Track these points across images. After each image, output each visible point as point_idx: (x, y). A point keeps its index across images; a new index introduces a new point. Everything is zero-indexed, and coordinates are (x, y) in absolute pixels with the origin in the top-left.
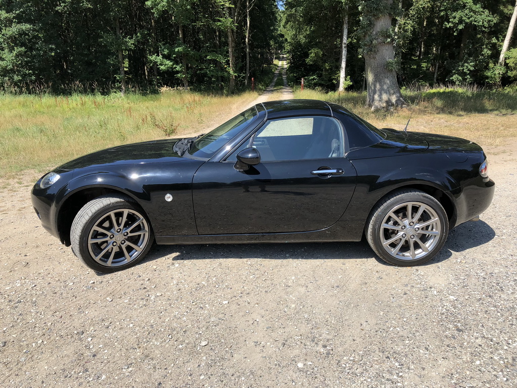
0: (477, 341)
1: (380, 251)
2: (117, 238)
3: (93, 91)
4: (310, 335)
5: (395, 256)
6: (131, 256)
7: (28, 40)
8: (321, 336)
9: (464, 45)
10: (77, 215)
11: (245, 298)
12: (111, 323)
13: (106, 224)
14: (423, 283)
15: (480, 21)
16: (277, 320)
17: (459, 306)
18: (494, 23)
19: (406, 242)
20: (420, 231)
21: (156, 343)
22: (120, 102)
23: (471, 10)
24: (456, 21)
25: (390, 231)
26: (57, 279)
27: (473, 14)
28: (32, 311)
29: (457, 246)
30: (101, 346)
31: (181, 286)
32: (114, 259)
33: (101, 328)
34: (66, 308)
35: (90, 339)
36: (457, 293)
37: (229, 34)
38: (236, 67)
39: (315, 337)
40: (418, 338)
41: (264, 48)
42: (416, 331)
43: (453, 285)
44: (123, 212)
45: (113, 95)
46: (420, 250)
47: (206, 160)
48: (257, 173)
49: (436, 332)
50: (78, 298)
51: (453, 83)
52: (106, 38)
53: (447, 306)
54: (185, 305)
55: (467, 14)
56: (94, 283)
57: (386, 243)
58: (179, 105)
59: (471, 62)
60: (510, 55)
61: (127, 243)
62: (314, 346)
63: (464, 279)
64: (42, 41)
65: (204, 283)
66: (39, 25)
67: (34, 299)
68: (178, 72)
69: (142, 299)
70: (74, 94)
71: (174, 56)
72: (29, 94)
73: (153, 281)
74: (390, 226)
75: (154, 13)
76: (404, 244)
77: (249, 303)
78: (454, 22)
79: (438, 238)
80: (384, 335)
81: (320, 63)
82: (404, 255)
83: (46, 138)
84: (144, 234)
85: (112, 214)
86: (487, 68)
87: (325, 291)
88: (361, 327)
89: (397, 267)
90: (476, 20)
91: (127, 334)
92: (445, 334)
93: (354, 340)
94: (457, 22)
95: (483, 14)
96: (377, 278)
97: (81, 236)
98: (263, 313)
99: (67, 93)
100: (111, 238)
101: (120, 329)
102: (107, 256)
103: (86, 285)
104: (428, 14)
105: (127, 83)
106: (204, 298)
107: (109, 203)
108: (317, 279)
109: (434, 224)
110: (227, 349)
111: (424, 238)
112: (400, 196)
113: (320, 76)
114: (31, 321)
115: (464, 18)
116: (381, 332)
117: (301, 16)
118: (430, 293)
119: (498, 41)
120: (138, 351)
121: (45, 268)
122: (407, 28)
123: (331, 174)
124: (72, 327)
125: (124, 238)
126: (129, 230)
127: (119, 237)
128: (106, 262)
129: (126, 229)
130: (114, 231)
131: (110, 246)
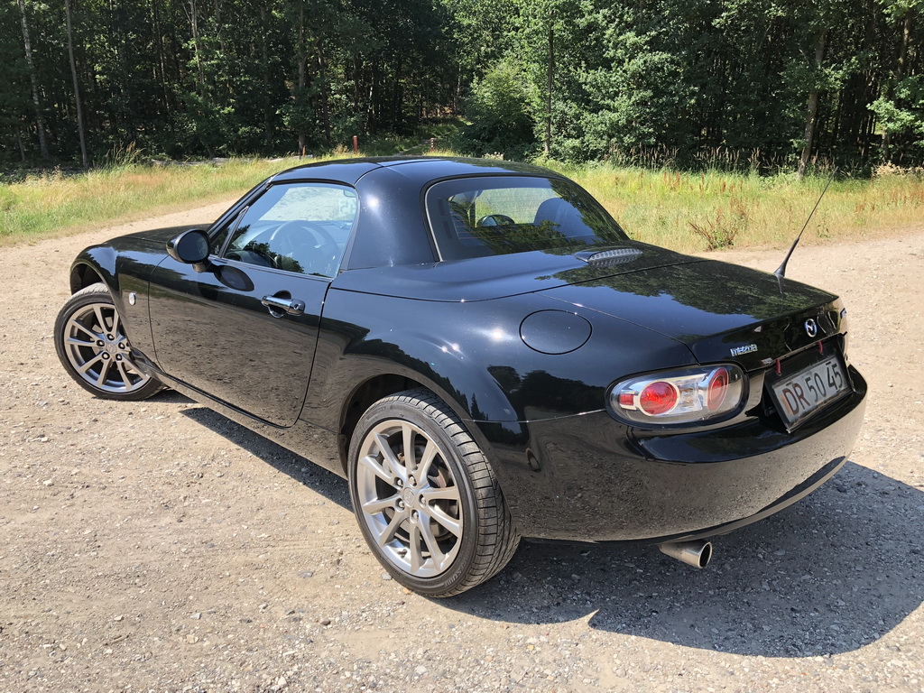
2: (109, 348)
3: (747, 167)
6: (133, 384)
20: (426, 508)
32: (108, 378)
44: (113, 309)
45: (779, 177)
61: (126, 361)
66: (681, 54)
71: (921, 101)
82: (402, 554)
85: (97, 308)
89: (389, 577)
100: (99, 346)
105: (811, 154)
125: (120, 351)
126: (125, 341)
127: (112, 349)
128: (96, 379)
129: (122, 339)
130: (104, 336)
131: (99, 358)
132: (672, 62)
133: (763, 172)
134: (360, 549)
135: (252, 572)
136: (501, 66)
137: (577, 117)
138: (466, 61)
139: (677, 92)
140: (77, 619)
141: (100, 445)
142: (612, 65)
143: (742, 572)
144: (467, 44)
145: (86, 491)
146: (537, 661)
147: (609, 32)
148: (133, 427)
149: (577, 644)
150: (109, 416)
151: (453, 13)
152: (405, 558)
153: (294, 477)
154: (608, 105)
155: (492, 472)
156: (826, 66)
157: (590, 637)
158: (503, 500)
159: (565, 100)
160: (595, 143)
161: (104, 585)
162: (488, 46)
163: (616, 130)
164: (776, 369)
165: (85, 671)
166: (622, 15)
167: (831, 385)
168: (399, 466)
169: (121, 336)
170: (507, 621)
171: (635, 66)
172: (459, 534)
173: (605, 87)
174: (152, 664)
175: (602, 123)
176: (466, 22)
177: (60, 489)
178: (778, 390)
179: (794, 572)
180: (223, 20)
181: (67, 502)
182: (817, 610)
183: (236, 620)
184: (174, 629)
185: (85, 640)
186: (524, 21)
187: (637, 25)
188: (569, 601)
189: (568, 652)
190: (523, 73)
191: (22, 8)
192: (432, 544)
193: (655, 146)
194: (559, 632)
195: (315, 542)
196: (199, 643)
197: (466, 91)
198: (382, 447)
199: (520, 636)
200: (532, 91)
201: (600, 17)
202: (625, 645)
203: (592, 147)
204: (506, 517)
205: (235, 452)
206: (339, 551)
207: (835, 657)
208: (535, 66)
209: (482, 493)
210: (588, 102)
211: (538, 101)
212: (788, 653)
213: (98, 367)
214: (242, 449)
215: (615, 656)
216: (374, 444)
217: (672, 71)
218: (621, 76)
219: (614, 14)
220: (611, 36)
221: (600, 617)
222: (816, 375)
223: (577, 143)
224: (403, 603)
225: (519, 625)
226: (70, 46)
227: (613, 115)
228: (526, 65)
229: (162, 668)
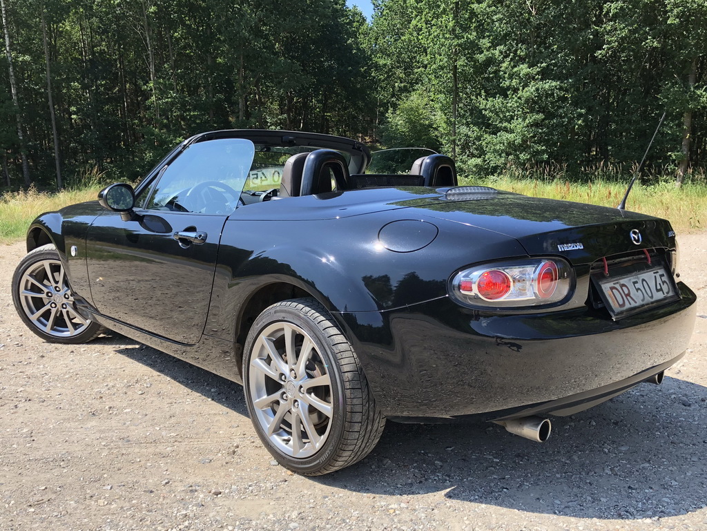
2: (56, 298)
6: (75, 329)
44: (60, 265)
57: (256, 402)
61: (70, 310)
66: (568, 82)
82: (287, 442)
85: (46, 264)
100: (48, 297)
125: (65, 301)
126: (69, 292)
127: (59, 299)
128: (45, 325)
129: (67, 290)
130: (52, 289)
131: (48, 307)
132: (561, 89)
133: (644, 182)
134: (254, 444)
135: (159, 459)
136: (412, 98)
137: (478, 138)
138: (382, 96)
139: (566, 115)
140: (8, 489)
141: (43, 372)
142: (508, 93)
143: (588, 462)
144: (383, 81)
145: (28, 403)
146: (396, 520)
147: (505, 65)
148: (72, 361)
149: (433, 510)
150: (54, 354)
151: (371, 55)
152: (288, 446)
153: (205, 395)
154: (505, 127)
155: (357, 360)
156: (697, 88)
157: (445, 504)
158: (367, 384)
159: (467, 125)
160: (494, 160)
161: (34, 466)
162: (401, 82)
163: (513, 149)
164: (604, 270)
165: (10, 523)
166: (516, 50)
167: (658, 290)
168: (283, 363)
169: (66, 288)
170: (373, 493)
171: (528, 93)
172: (330, 415)
173: (503, 112)
174: (67, 519)
175: (501, 143)
176: (382, 62)
177: (7, 402)
178: (606, 287)
179: (635, 461)
180: (175, 67)
181: (11, 410)
182: (651, 488)
183: (140, 491)
184: (88, 496)
185: (13, 502)
186: (431, 58)
187: (529, 59)
188: (430, 481)
189: (423, 515)
190: (431, 102)
191: (10, 59)
192: (311, 431)
193: (547, 162)
194: (418, 501)
195: (216, 439)
196: (108, 506)
197: (383, 120)
198: (270, 350)
199: (383, 503)
200: (439, 118)
201: (497, 52)
202: (475, 511)
203: (492, 164)
204: (370, 400)
205: (156, 378)
206: (235, 445)
207: (663, 520)
208: (442, 97)
209: (349, 375)
210: (488, 126)
211: (444, 125)
212: (620, 516)
213: (46, 315)
214: (162, 375)
215: (465, 518)
216: (263, 347)
217: (561, 97)
218: (516, 102)
219: (509, 49)
220: (507, 68)
221: (456, 492)
222: (643, 280)
223: (479, 161)
224: (286, 481)
225: (383, 496)
226: (49, 91)
227: (510, 135)
228: (433, 96)
229: (74, 522)
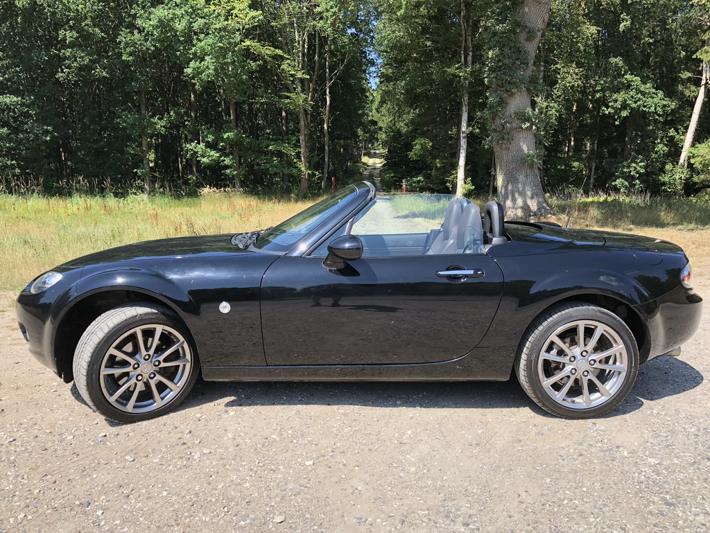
0: (697, 518)
1: (538, 394)
2: (144, 368)
3: (103, 192)
4: (442, 510)
5: (560, 402)
6: (162, 399)
7: (13, 118)
8: (459, 511)
9: (630, 139)
10: (85, 332)
11: (339, 457)
12: (132, 490)
13: (129, 348)
14: (606, 440)
15: (652, 106)
16: (389, 488)
17: (664, 471)
18: (672, 110)
19: (576, 381)
20: (597, 365)
21: (204, 518)
22: (141, 207)
23: (639, 91)
24: (618, 105)
25: (553, 365)
26: (48, 431)
27: (642, 97)
28: (9, 473)
29: (650, 393)
30: (118, 522)
31: (240, 441)
32: (137, 401)
33: (117, 497)
34: (62, 469)
35: (99, 513)
36: (659, 454)
37: (302, 117)
38: (309, 163)
39: (449, 512)
40: (607, 514)
41: (348, 138)
42: (604, 505)
43: (651, 443)
44: (155, 329)
45: (131, 198)
46: (598, 395)
47: (282, 254)
48: (356, 273)
49: (634, 506)
50: (80, 457)
51: (616, 190)
52: (126, 119)
53: (645, 471)
54: (246, 467)
55: (632, 97)
56: (106, 436)
57: (547, 383)
58: (227, 212)
59: (640, 162)
60: (696, 152)
61: (159, 378)
62: (449, 525)
63: (667, 437)
64: (33, 120)
65: (274, 437)
66: (30, 99)
67: (12, 458)
68: (227, 167)
69: (181, 458)
70: (76, 195)
71: (221, 144)
72: (9, 193)
73: (197, 434)
74: (553, 356)
75: (195, 84)
76: (573, 385)
77: (345, 465)
78: (615, 106)
79: (623, 375)
80: (556, 509)
81: (429, 159)
82: (573, 402)
83: (32, 251)
84: (184, 366)
85: (138, 331)
86: (662, 170)
87: (460, 451)
88: (520, 499)
89: (564, 420)
90: (646, 104)
91: (158, 505)
92: (648, 509)
93: (510, 517)
94: (620, 107)
95: (655, 96)
96: (536, 433)
97: (90, 362)
98: (368, 479)
99: (65, 193)
100: (135, 369)
101: (147, 498)
102: (126, 396)
103: (94, 439)
104: (579, 95)
105: (153, 182)
106: (276, 457)
107: (135, 314)
108: (445, 434)
109: (618, 355)
110: (315, 527)
111: (603, 376)
112: (567, 311)
113: (427, 177)
114: (8, 488)
115: (629, 102)
116: (550, 505)
117: (402, 93)
118: (618, 454)
119: (678, 133)
120: (176, 529)
121: (29, 417)
122: (551, 113)
123: (466, 276)
124: (71, 496)
125: (154, 369)
126: (161, 358)
127: (147, 368)
128: (125, 405)
129: (158, 357)
130: (141, 358)
131: (133, 382)
132: (23, 105)
169: (157, 354)
